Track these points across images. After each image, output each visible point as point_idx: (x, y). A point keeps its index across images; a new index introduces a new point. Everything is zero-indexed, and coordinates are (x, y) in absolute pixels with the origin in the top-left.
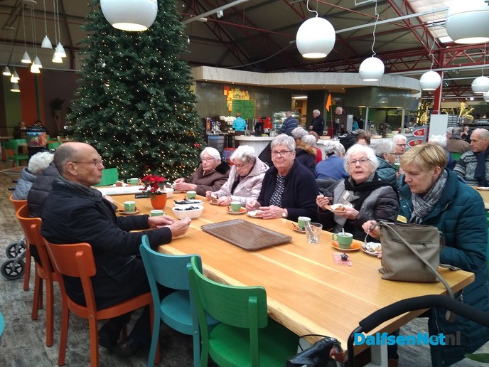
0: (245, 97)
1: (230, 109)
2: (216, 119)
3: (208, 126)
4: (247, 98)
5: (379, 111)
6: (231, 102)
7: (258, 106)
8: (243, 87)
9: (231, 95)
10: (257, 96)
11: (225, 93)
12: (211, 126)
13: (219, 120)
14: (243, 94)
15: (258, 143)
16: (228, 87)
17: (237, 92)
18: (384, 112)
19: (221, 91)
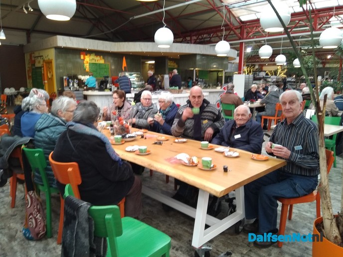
0: (100, 60)
1: (87, 69)
2: (74, 77)
3: (65, 84)
4: (102, 61)
5: (211, 73)
6: (88, 64)
7: (113, 67)
8: (98, 53)
9: (88, 60)
10: (110, 60)
11: (82, 57)
12: (69, 83)
13: (77, 78)
14: (98, 58)
15: (101, 97)
16: (85, 53)
17: (93, 56)
18: (215, 74)
19: (78, 56)
